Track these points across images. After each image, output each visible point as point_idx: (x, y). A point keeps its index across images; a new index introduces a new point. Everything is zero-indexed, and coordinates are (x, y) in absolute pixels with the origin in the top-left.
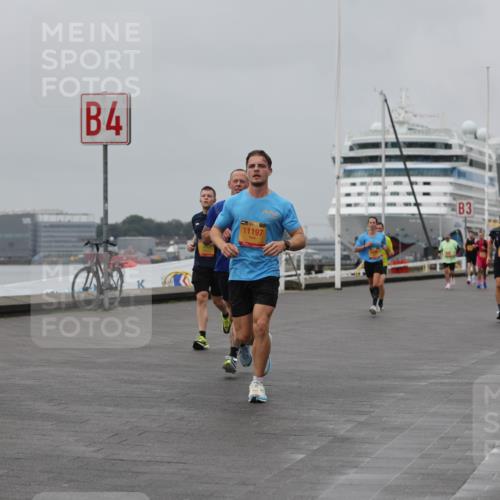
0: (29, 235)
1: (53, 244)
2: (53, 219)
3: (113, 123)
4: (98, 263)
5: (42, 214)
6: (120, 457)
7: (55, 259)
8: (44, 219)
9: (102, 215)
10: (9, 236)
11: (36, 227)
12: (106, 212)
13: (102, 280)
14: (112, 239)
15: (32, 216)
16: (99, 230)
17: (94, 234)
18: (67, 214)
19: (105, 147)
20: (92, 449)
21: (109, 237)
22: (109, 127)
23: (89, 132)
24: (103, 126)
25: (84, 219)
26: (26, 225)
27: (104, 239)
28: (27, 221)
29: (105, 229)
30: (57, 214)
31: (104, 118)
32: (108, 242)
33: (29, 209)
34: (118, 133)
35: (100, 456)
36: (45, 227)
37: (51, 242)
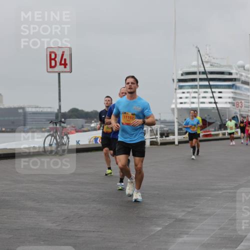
0: (22, 118)
1: (34, 122)
2: (34, 110)
3: (63, 62)
4: (56, 132)
5: (28, 107)
6: (70, 229)
7: (35, 130)
8: (29, 110)
9: (58, 108)
10: (12, 118)
11: (25, 114)
12: (60, 106)
13: (59, 140)
14: (63, 120)
15: (23, 108)
16: (57, 115)
17: (54, 118)
18: (40, 108)
19: (59, 74)
20: (54, 225)
21: (61, 118)
22: (61, 64)
23: (51, 67)
24: (58, 64)
25: (49, 110)
26: (20, 113)
27: (59, 120)
28: (20, 111)
29: (60, 115)
30: (36, 107)
31: (58, 59)
32: (61, 121)
33: (22, 105)
34: (65, 67)
35: (59, 228)
36: (30, 114)
37: (33, 121)
